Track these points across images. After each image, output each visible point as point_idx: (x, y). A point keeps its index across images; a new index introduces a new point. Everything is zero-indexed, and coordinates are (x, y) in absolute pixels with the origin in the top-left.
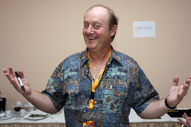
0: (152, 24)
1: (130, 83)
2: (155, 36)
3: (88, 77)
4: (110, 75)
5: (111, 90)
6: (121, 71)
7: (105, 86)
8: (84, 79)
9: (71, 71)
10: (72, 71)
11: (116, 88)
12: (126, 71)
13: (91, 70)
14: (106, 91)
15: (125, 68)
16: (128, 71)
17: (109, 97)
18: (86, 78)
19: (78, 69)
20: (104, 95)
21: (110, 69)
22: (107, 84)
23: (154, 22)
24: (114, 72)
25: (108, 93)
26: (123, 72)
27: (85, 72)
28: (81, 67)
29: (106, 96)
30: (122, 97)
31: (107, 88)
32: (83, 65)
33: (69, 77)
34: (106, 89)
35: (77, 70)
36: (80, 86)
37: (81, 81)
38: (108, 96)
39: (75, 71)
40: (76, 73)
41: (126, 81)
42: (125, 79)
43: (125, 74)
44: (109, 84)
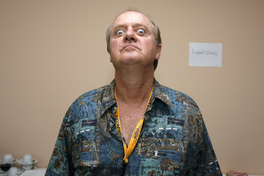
0: (218, 48)
1: (190, 145)
2: (220, 66)
3: (114, 136)
4: (154, 131)
5: (156, 158)
6: (173, 123)
7: (146, 152)
8: (107, 140)
9: (84, 124)
10: (87, 125)
11: (165, 155)
12: (181, 123)
13: (119, 122)
14: (148, 162)
15: (179, 117)
16: (186, 123)
17: (153, 172)
18: (110, 136)
19: (96, 120)
20: (143, 168)
21: (153, 119)
22: (149, 148)
23: (221, 45)
24: (161, 124)
25: (150, 165)
26: (177, 124)
27: (108, 125)
28: (102, 116)
29: (147, 171)
30: (177, 172)
31: (148, 155)
32: (106, 112)
33: (82, 137)
34: (148, 157)
35: (94, 123)
36: (100, 154)
37: (102, 143)
38: (151, 170)
39: (90, 125)
40: (93, 128)
41: (183, 140)
42: (180, 137)
43: (180, 127)
44: (153, 148)
